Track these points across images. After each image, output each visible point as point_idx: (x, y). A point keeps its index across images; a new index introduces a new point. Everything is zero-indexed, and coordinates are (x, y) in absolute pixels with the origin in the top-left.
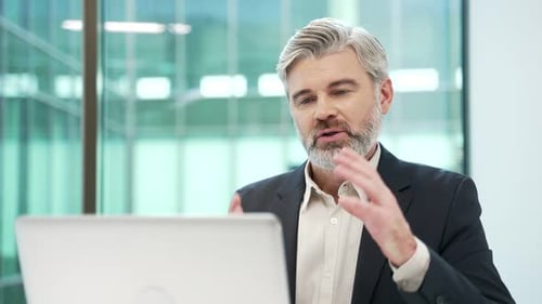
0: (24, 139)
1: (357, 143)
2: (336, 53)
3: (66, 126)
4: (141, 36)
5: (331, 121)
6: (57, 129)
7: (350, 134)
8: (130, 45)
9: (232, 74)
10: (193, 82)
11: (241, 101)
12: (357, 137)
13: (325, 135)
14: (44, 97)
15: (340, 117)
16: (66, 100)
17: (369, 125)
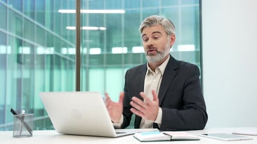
0: (52, 69)
1: (159, 55)
2: (155, 26)
3: (65, 64)
4: (91, 31)
5: (152, 47)
6: (63, 66)
7: (157, 52)
8: (87, 34)
9: (123, 47)
10: (109, 49)
11: (125, 55)
12: (160, 52)
13: (150, 51)
14: (58, 54)
15: (155, 46)
16: (66, 55)
17: (164, 49)
